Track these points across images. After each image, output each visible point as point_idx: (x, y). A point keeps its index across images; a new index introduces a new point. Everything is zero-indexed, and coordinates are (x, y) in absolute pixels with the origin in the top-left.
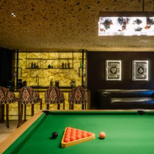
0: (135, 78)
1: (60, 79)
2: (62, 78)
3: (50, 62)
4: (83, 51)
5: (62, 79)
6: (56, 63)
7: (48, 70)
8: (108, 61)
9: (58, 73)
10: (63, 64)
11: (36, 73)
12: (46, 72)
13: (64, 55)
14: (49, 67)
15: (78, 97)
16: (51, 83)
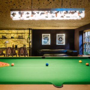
0: (57, 44)
1: (17, 44)
3: (12, 35)
4: (30, 29)
5: (19, 44)
6: (16, 36)
7: (11, 39)
9: (16, 41)
10: (19, 36)
11: (5, 41)
13: (20, 31)
14: (12, 38)
15: (22, 52)
16: (13, 46)
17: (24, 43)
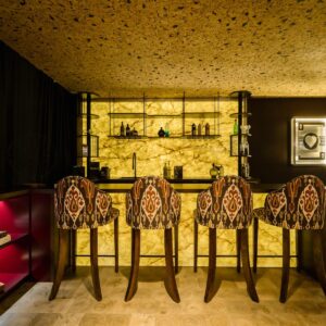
1: (184, 161)
2: (189, 159)
4: (240, 96)
5: (188, 163)
7: (157, 141)
9: (179, 148)
10: (194, 127)
11: (131, 146)
12: (153, 147)
16: (166, 171)
17: (211, 158)
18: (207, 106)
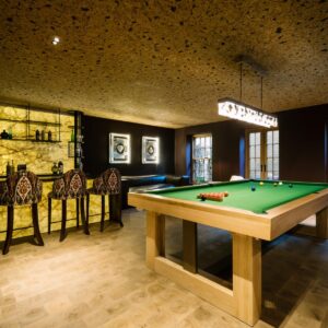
0: (144, 161)
1: (27, 160)
2: (33, 158)
4: (76, 114)
5: (31, 162)
6: (18, 130)
8: (113, 135)
9: (22, 149)
10: (37, 133)
14: (5, 136)
16: (8, 168)
18: (50, 117)
